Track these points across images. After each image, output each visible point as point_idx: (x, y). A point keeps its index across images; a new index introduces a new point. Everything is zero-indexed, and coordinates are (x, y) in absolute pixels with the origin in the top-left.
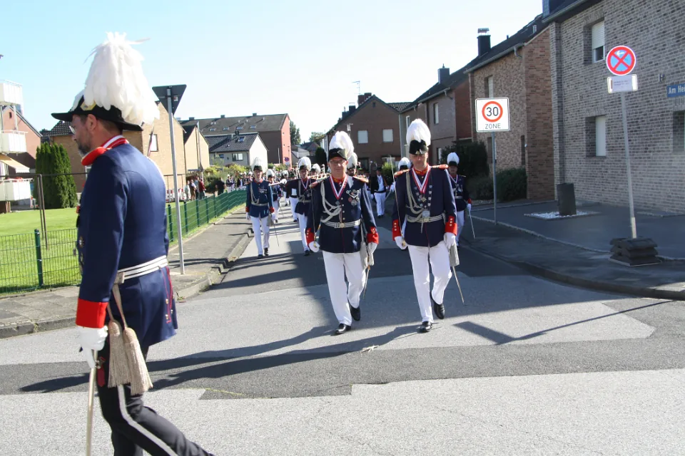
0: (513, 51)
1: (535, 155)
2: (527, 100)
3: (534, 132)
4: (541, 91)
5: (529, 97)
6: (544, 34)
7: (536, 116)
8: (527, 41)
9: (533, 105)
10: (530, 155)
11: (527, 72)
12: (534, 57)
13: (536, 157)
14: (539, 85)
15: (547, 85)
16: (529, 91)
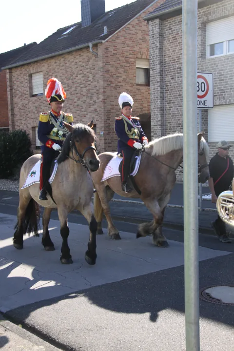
0: (89, 47)
1: (110, 141)
2: (104, 92)
3: (108, 121)
4: (114, 85)
5: (105, 90)
6: (116, 35)
7: (110, 107)
8: (104, 39)
9: (108, 97)
10: (107, 141)
11: (103, 67)
12: (109, 55)
13: (111, 143)
14: (113, 80)
15: (118, 80)
16: (106, 85)
